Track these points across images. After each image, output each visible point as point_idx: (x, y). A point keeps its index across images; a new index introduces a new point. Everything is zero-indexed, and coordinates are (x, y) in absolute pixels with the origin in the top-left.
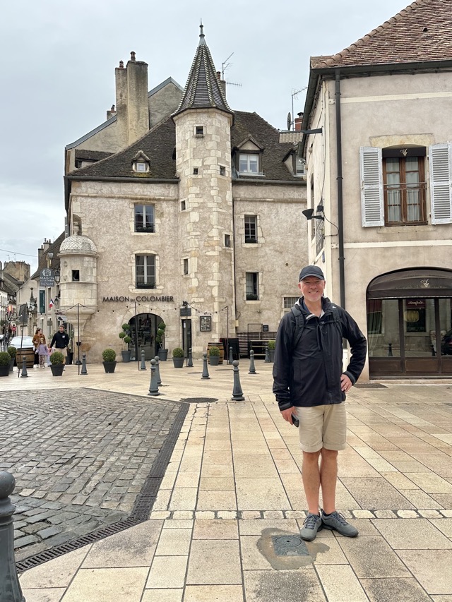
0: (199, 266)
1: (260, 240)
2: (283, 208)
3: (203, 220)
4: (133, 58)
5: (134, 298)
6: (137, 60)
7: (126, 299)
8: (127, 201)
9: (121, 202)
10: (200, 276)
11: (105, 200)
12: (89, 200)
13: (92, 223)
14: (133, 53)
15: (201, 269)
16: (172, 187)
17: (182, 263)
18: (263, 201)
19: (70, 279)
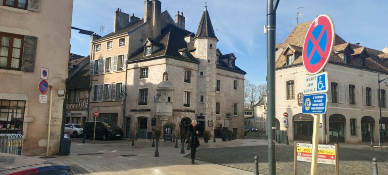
0: (209, 99)
1: (221, 90)
2: (227, 78)
3: (211, 81)
5: (183, 110)
7: (181, 111)
10: (209, 103)
12: (171, 66)
13: (171, 76)
15: (209, 100)
16: (197, 65)
17: (200, 97)
18: (222, 75)
19: (167, 101)
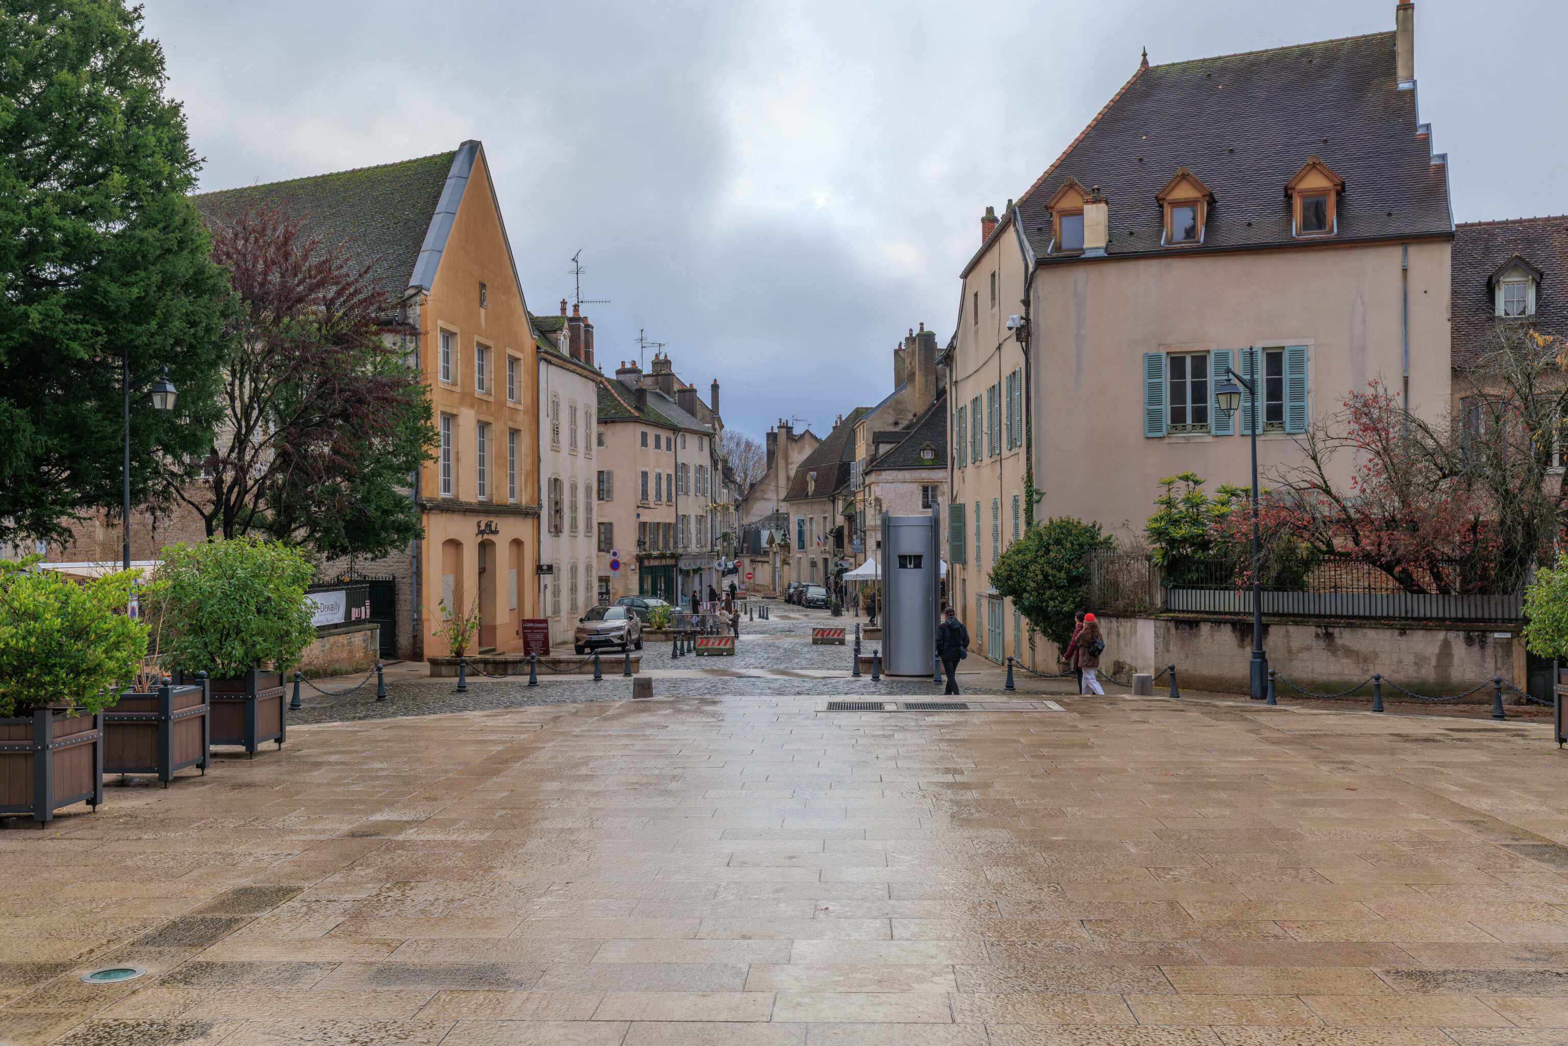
4: (922, 329)
6: (925, 330)
8: (917, 484)
9: (911, 485)
11: (899, 484)
14: (922, 324)
